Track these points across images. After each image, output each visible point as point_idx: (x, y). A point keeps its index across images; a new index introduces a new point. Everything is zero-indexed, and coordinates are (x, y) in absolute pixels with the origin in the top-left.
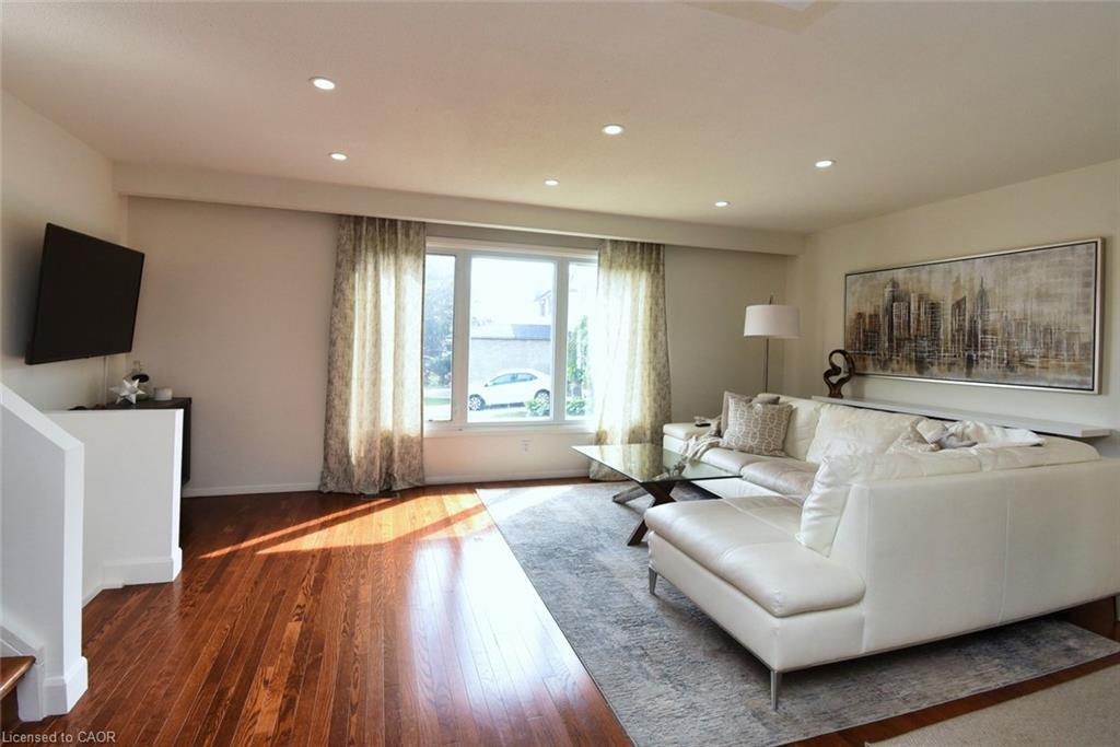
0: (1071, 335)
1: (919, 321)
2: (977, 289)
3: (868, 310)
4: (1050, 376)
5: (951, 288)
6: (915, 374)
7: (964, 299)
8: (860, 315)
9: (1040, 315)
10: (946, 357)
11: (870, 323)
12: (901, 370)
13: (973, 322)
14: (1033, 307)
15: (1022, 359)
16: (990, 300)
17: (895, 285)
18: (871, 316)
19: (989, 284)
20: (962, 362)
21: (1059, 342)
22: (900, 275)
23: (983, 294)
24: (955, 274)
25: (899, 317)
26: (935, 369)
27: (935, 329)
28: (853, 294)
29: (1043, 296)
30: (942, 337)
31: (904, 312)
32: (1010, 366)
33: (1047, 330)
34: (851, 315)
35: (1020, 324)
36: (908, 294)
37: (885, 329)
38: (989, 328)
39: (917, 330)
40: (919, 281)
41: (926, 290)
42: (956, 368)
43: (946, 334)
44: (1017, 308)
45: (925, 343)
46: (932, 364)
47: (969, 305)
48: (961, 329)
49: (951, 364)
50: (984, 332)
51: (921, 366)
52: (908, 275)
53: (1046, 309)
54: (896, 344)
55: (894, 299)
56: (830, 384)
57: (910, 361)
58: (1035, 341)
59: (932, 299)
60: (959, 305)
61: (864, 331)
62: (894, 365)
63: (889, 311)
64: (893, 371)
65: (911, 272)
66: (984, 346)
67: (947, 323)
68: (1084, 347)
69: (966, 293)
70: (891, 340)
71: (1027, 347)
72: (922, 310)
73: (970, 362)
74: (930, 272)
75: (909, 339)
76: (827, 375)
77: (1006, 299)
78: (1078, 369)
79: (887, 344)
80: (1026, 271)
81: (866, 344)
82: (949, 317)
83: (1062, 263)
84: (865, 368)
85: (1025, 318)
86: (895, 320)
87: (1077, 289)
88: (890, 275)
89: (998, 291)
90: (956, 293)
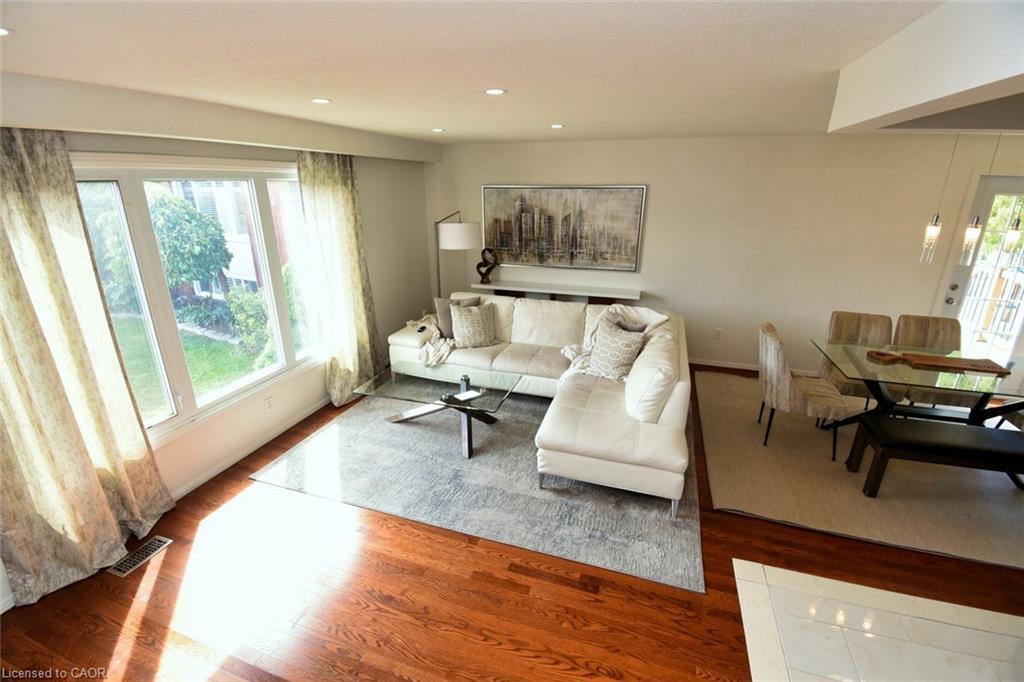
0: (627, 241)
1: (540, 228)
2: (578, 209)
3: (503, 217)
4: (615, 264)
5: (561, 207)
6: (538, 264)
7: (569, 215)
8: (497, 221)
9: (612, 228)
10: (558, 253)
11: (505, 226)
12: (528, 261)
13: (575, 230)
14: (609, 224)
15: (601, 254)
16: (585, 216)
17: (523, 200)
18: (505, 222)
19: (584, 207)
20: (568, 256)
21: (621, 245)
22: (527, 194)
23: (581, 212)
24: (564, 197)
25: (526, 224)
26: (551, 261)
27: (551, 234)
28: (490, 203)
29: (614, 218)
30: (555, 239)
31: (530, 221)
32: (595, 259)
33: (616, 238)
34: (491, 221)
35: (601, 234)
36: (532, 208)
37: (516, 232)
38: (584, 235)
39: (540, 234)
40: (540, 199)
41: (545, 207)
42: (563, 261)
43: (558, 237)
44: (601, 223)
45: (544, 244)
46: (549, 257)
47: (572, 220)
48: (567, 234)
49: (562, 257)
50: (581, 237)
51: (541, 258)
52: (532, 194)
53: (616, 225)
54: (525, 243)
55: (522, 210)
56: (480, 272)
57: (535, 255)
58: (609, 244)
59: (550, 213)
60: (566, 219)
61: (500, 233)
62: (523, 257)
63: (519, 220)
64: (523, 262)
65: (534, 192)
66: (581, 246)
67: (559, 231)
68: (632, 248)
69: (571, 211)
70: (520, 240)
71: (604, 248)
72: (543, 221)
73: (572, 256)
74: (548, 194)
75: (534, 240)
76: (480, 266)
77: (594, 217)
78: (630, 260)
79: (518, 243)
80: (606, 200)
81: (502, 242)
82: (560, 226)
83: (625, 198)
84: (502, 259)
85: (604, 230)
86: (523, 226)
87: (632, 215)
88: (519, 192)
89: (589, 212)
90: (565, 209)
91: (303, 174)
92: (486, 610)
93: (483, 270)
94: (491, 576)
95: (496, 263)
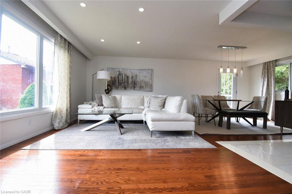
0: (149, 83)
1: (125, 79)
2: (135, 74)
3: (113, 76)
4: (147, 89)
5: (131, 74)
6: (124, 90)
7: (133, 76)
8: (111, 77)
9: (145, 80)
10: (130, 86)
12: (121, 89)
13: (135, 80)
14: (144, 78)
15: (142, 87)
16: (138, 77)
17: (119, 71)
18: (114, 78)
19: (137, 74)
20: (133, 87)
21: (147, 84)
22: (121, 70)
23: (136, 75)
24: (131, 72)
26: (128, 89)
27: (128, 81)
29: (145, 77)
31: (121, 77)
32: (141, 88)
33: (146, 82)
34: (109, 77)
36: (122, 74)
37: (117, 81)
38: (137, 81)
39: (125, 81)
40: (125, 71)
41: (126, 74)
42: (132, 88)
43: (130, 82)
44: (142, 78)
45: (126, 84)
47: (134, 77)
48: (133, 81)
49: (131, 88)
50: (137, 82)
51: (125, 88)
52: (122, 70)
53: (146, 79)
54: (120, 84)
55: (119, 75)
57: (123, 87)
58: (144, 84)
59: (128, 75)
60: (132, 77)
61: (112, 81)
62: (120, 88)
63: (118, 77)
64: (119, 89)
66: (137, 84)
67: (130, 80)
68: (151, 85)
70: (119, 83)
71: (143, 85)
72: (125, 77)
74: (127, 70)
75: (123, 83)
76: (106, 90)
77: (140, 77)
78: (150, 88)
79: (118, 84)
80: (143, 72)
81: (113, 84)
82: (130, 79)
83: (148, 72)
84: (113, 89)
85: (143, 80)
86: (120, 79)
87: (150, 76)
88: (118, 69)
89: (139, 75)
90: (132, 75)
91: (56, 42)
92: (160, 163)
93: (107, 91)
94: (154, 156)
95: (111, 90)
